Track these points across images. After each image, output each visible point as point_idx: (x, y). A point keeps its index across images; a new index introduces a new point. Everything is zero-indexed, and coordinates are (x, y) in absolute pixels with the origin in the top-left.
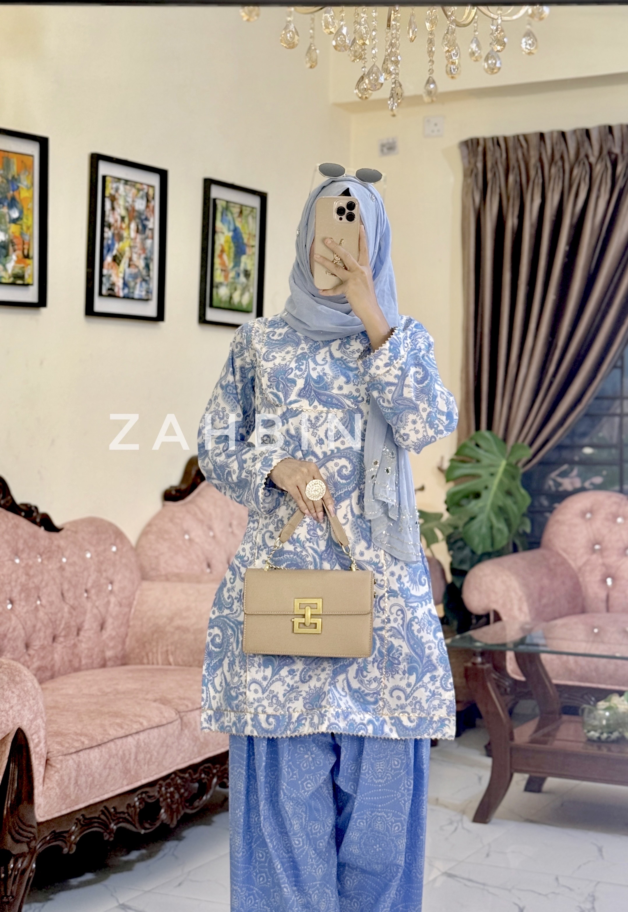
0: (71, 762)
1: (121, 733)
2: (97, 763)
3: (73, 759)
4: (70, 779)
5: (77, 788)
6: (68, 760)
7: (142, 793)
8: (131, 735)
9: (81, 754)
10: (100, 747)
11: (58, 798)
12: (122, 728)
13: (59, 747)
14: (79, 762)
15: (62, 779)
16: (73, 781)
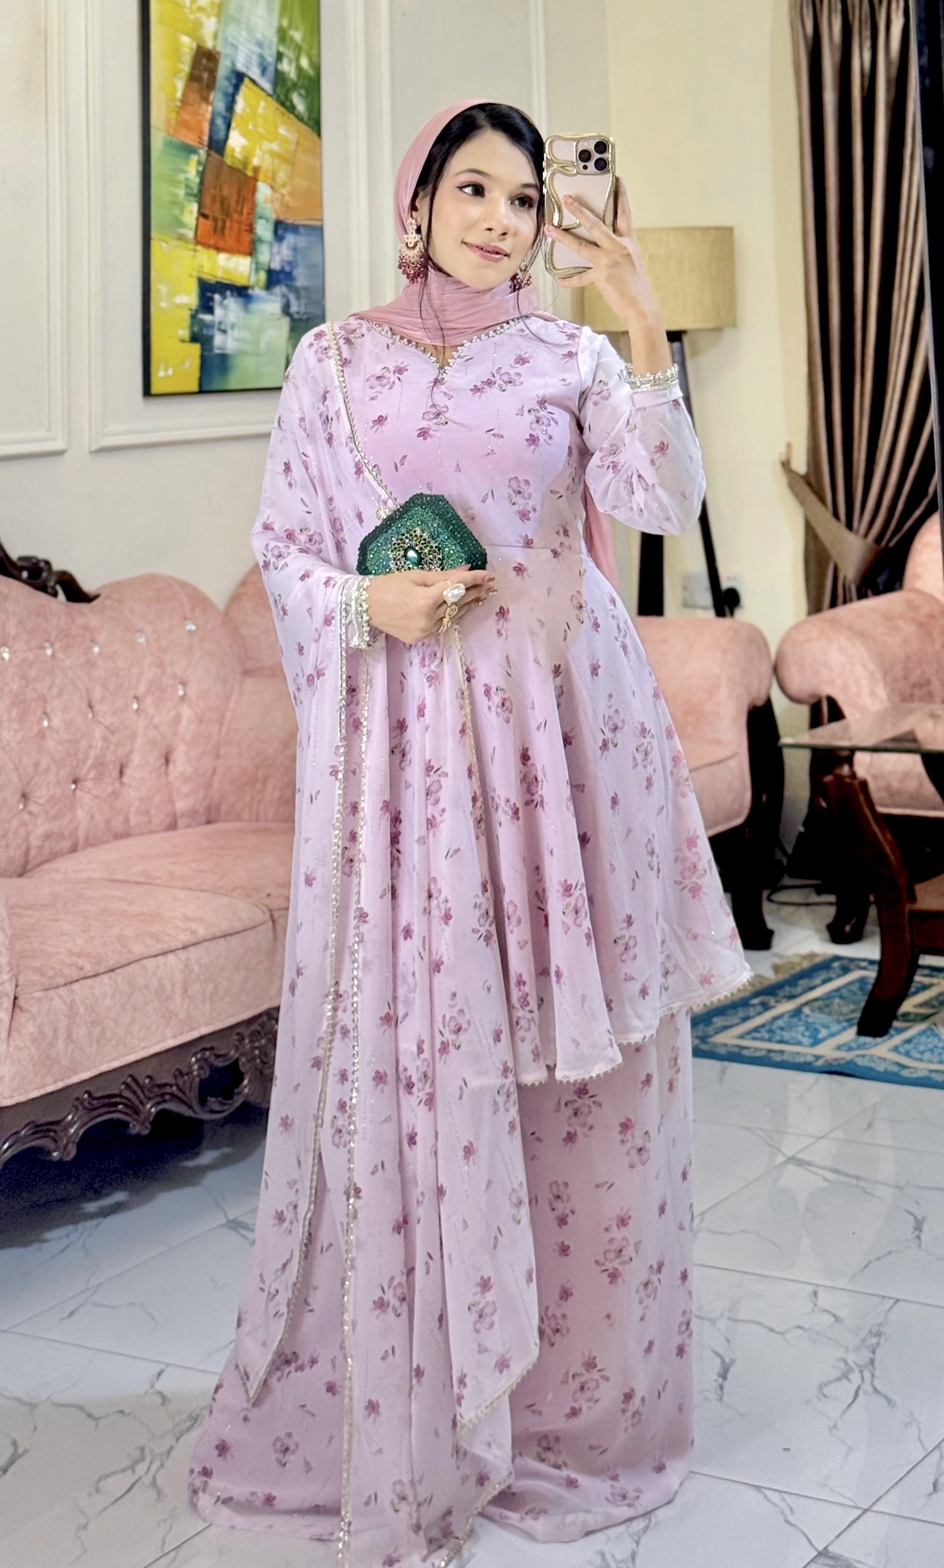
0: (57, 1003)
1: (157, 948)
2: (108, 1002)
3: (60, 997)
4: (55, 1031)
5: (72, 1045)
6: (52, 999)
7: (205, 1049)
8: (172, 951)
9: (76, 986)
10: (113, 975)
11: (34, 1066)
12: (158, 941)
13: (36, 978)
14: (73, 1001)
15: (41, 1032)
16: (62, 1036)
